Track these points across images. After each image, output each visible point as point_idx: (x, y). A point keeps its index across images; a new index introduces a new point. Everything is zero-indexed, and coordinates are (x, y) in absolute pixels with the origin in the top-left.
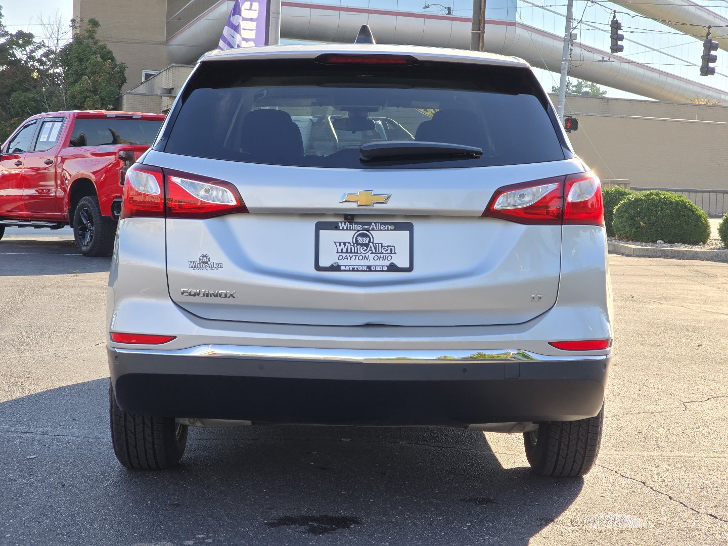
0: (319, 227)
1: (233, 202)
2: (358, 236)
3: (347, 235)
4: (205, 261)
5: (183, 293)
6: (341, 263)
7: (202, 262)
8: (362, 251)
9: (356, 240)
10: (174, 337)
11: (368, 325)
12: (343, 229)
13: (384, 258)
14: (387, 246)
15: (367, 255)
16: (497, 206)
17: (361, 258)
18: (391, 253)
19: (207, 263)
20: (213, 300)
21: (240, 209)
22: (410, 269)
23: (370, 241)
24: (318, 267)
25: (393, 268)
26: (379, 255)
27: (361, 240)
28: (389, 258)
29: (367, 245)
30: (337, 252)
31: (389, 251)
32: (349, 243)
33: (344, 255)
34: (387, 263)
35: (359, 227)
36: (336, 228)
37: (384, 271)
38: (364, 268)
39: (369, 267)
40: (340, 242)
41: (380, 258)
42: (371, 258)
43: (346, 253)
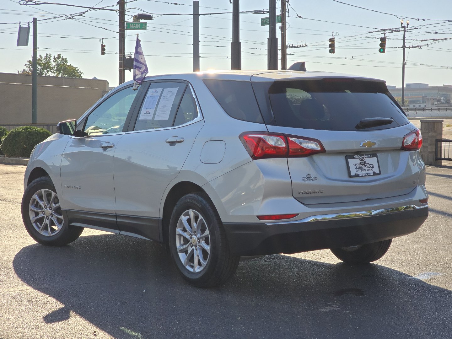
0: (347, 158)
1: (319, 148)
2: (361, 161)
3: (357, 161)
4: (309, 177)
5: (299, 193)
6: (358, 173)
7: (308, 177)
8: (363, 167)
9: (360, 163)
10: (298, 214)
11: (367, 200)
12: (356, 158)
13: (371, 170)
14: (371, 165)
15: (365, 169)
16: (405, 144)
17: (363, 170)
19: (310, 178)
20: (313, 195)
21: (323, 151)
22: (380, 173)
23: (365, 163)
24: (350, 176)
25: (374, 174)
26: (369, 168)
27: (362, 163)
28: (372, 170)
29: (364, 165)
31: (372, 167)
32: (358, 164)
33: (358, 169)
34: (372, 172)
35: (361, 157)
36: (354, 158)
37: (372, 175)
38: (366, 175)
39: (367, 174)
40: (355, 164)
41: (369, 170)
42: (366, 170)
43: (358, 168)
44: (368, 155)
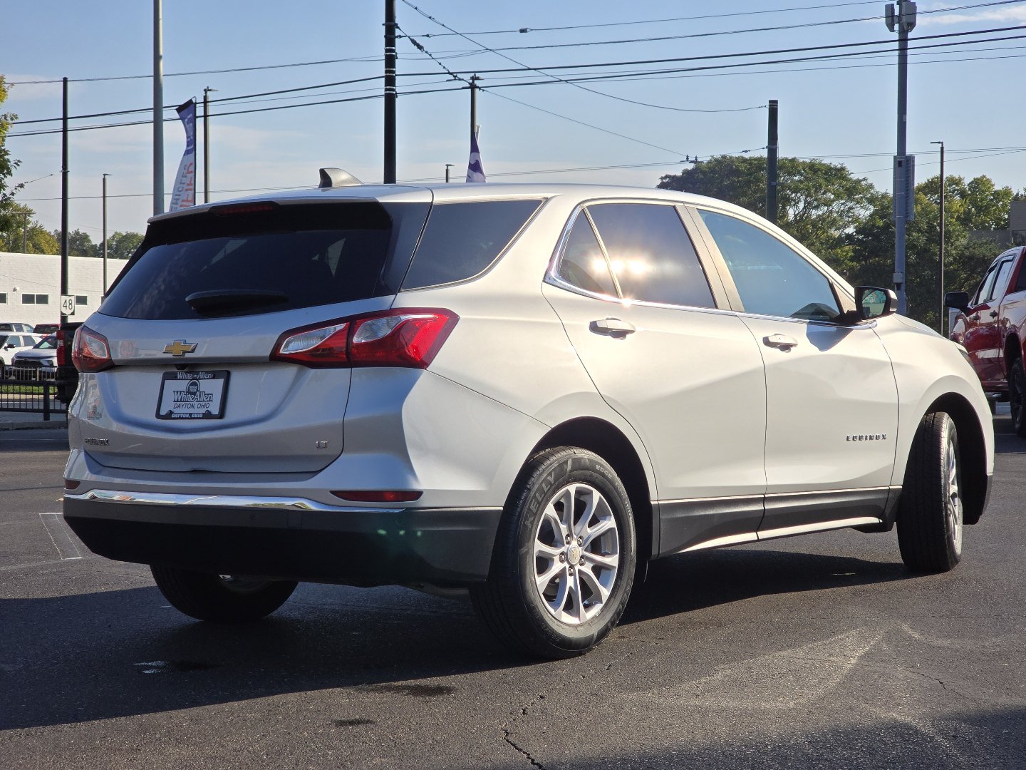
0: (166, 377)
1: (107, 356)
2: (191, 385)
3: (182, 385)
4: (95, 411)
6: (176, 411)
7: (93, 412)
8: (191, 400)
9: (189, 389)
10: (79, 482)
11: (194, 471)
12: (181, 379)
13: (204, 406)
14: (208, 394)
15: (193, 403)
16: (282, 351)
17: (188, 406)
18: (210, 401)
19: (95, 413)
22: (221, 415)
23: (197, 390)
24: (158, 416)
25: (208, 415)
26: (204, 401)
27: (193, 389)
28: (207, 405)
29: (195, 394)
30: (175, 401)
31: (208, 399)
32: (183, 392)
33: (178, 403)
34: (203, 410)
35: (190, 376)
36: (176, 378)
37: (201, 418)
38: (188, 416)
39: (191, 414)
40: (177, 392)
41: (201, 405)
42: (196, 406)
43: (181, 401)
44: (207, 372)
